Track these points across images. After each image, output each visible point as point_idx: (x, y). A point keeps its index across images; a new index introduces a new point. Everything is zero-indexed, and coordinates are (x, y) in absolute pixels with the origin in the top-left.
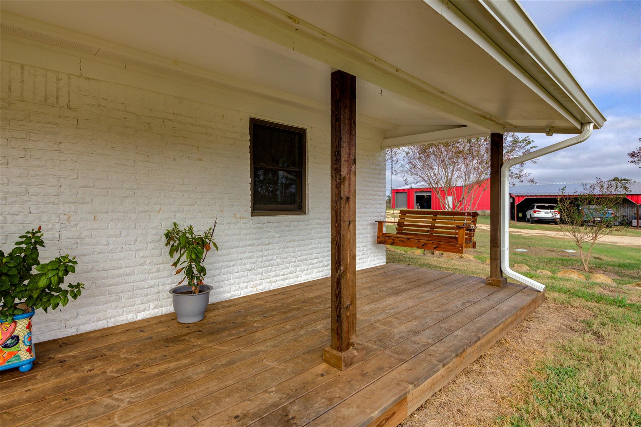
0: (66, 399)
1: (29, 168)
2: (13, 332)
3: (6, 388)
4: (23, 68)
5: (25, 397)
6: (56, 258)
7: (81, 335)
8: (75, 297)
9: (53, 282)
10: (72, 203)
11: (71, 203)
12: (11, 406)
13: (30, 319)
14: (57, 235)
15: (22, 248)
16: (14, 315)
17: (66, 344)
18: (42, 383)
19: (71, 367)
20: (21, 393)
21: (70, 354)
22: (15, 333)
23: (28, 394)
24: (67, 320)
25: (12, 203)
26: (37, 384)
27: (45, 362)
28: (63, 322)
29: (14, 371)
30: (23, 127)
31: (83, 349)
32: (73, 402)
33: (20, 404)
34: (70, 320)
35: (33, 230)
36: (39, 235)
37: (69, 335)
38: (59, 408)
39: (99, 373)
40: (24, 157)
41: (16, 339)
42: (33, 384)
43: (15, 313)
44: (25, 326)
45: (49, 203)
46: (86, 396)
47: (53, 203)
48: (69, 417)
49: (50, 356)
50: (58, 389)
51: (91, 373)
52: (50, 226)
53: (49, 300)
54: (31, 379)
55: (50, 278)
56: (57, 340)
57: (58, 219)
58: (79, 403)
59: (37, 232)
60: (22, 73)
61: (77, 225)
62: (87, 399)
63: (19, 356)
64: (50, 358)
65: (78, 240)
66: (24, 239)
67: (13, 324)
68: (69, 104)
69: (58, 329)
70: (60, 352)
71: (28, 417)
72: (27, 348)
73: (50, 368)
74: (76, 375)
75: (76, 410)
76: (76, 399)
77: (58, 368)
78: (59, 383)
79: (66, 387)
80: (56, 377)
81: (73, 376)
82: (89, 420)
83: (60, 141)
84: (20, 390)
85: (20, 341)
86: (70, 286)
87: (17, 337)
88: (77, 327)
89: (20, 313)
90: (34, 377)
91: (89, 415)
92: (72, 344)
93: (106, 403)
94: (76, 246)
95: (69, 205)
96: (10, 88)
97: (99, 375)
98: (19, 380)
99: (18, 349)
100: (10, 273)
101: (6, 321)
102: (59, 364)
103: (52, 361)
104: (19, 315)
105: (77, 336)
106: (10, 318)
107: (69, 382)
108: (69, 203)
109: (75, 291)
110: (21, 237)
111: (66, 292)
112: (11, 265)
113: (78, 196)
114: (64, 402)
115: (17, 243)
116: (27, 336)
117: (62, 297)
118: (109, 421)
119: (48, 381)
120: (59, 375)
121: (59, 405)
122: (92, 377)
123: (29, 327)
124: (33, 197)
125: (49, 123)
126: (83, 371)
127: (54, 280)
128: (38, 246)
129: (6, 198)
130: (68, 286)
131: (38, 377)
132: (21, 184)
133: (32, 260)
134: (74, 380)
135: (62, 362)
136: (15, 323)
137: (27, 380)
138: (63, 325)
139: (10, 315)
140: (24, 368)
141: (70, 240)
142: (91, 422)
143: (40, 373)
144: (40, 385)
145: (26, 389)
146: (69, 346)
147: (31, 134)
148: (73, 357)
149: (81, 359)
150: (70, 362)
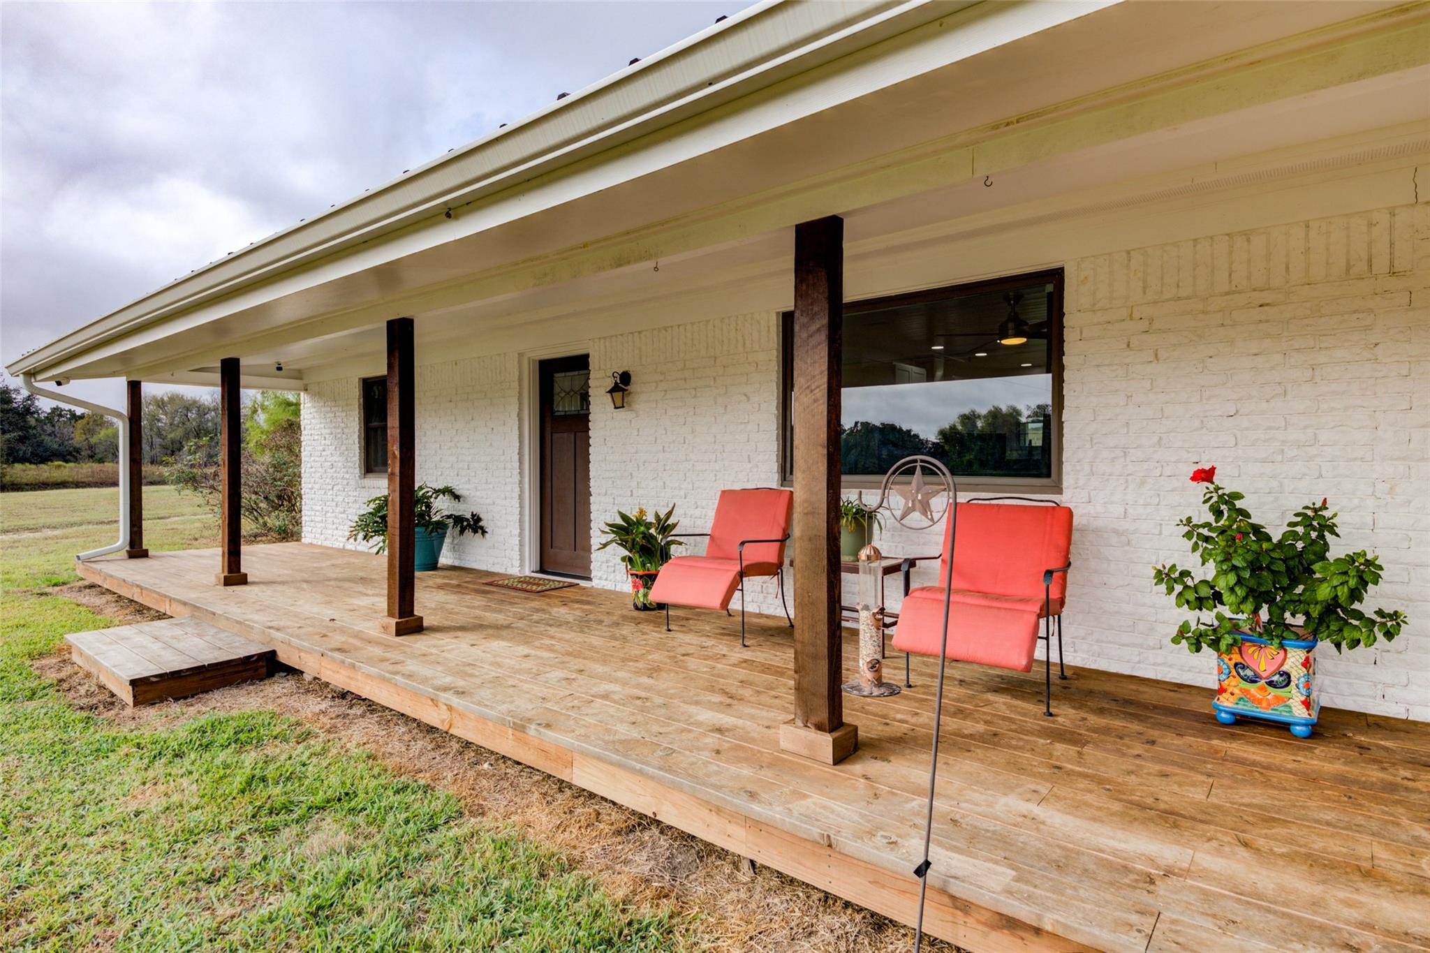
0: (1350, 797)
1: (1320, 398)
2: (1282, 665)
3: (1268, 745)
4: (1307, 226)
5: (1289, 766)
6: (1347, 555)
7: (1415, 723)
8: (1389, 635)
9: (1339, 594)
10: (1399, 459)
11: (1396, 459)
12: (1268, 768)
13: (1308, 652)
14: (1369, 520)
15: (1296, 532)
16: (1284, 638)
17: (1379, 726)
18: (1320, 760)
19: (1375, 761)
20: (1285, 760)
21: (1382, 743)
22: (1284, 668)
23: (1295, 765)
24: (1386, 685)
25: (1292, 459)
26: (1312, 758)
27: (1334, 737)
28: (1380, 686)
29: (1282, 727)
30: (1309, 328)
31: (1409, 745)
32: (1360, 805)
33: (1280, 770)
34: (1393, 686)
35: (1314, 504)
36: (1324, 513)
37: (1391, 715)
38: (1335, 801)
39: (1424, 790)
40: (1311, 380)
41: (1285, 677)
42: (1305, 757)
43: (1284, 634)
44: (1301, 661)
45: (1355, 459)
46: (1386, 809)
47: (1362, 459)
48: (1346, 819)
49: (1345, 732)
50: (1342, 779)
51: (1410, 784)
52: (1356, 502)
53: (1341, 630)
54: (1304, 749)
55: (1335, 587)
56: (1365, 715)
57: (1371, 489)
58: (1369, 811)
59: (1321, 509)
60: (1307, 235)
61: (1410, 502)
62: (1384, 813)
63: (1290, 707)
64: (1345, 735)
65: (1411, 534)
66: (1299, 519)
67: (1282, 653)
68: (1392, 265)
69: (1370, 697)
70: (1362, 733)
71: (1286, 790)
72: (1303, 698)
73: (1339, 748)
74: (1381, 775)
75: (1360, 817)
76: (1367, 804)
77: (1354, 754)
78: (1348, 772)
79: (1356, 782)
80: (1345, 764)
81: (1374, 774)
82: (1377, 839)
83: (1375, 341)
84: (1285, 756)
85: (1292, 683)
86: (1380, 613)
87: (1288, 676)
88: (1408, 707)
89: (1293, 637)
90: (1311, 749)
91: (1379, 833)
92: (1391, 731)
93: (1417, 834)
94: (1406, 545)
95: (1394, 462)
96: (1287, 268)
97: (1422, 792)
98: (1286, 743)
99: (1289, 695)
100: (1274, 568)
101: (1272, 644)
102: (1357, 749)
103: (1346, 740)
104: (1291, 640)
105: (1406, 721)
106: (1276, 641)
107: (1364, 779)
108: (1392, 459)
109: (1389, 624)
110: (1297, 515)
111: (1373, 622)
112: (1275, 555)
113: (1411, 446)
114: (1346, 799)
115: (1291, 524)
116: (1303, 680)
117: (1363, 630)
118: (1410, 857)
119: (1330, 763)
120: (1351, 762)
121: (1336, 799)
122: (1407, 789)
123: (1306, 664)
124: (1325, 448)
125: (1355, 312)
126: (1395, 776)
127: (1343, 593)
128: (1326, 533)
129: (1282, 450)
130: (1375, 612)
131: (1317, 751)
132: (1305, 428)
133: (1315, 555)
134: (1374, 779)
135: (1362, 748)
136: (1286, 651)
137: (1299, 748)
138: (1380, 694)
139: (1277, 636)
140: (1298, 730)
141: (1394, 531)
142: (1379, 843)
143: (1322, 748)
144: (1316, 762)
145: (1294, 758)
146: (1384, 731)
147: (1323, 338)
148: (1387, 749)
149: (1397, 757)
150: (1375, 753)
